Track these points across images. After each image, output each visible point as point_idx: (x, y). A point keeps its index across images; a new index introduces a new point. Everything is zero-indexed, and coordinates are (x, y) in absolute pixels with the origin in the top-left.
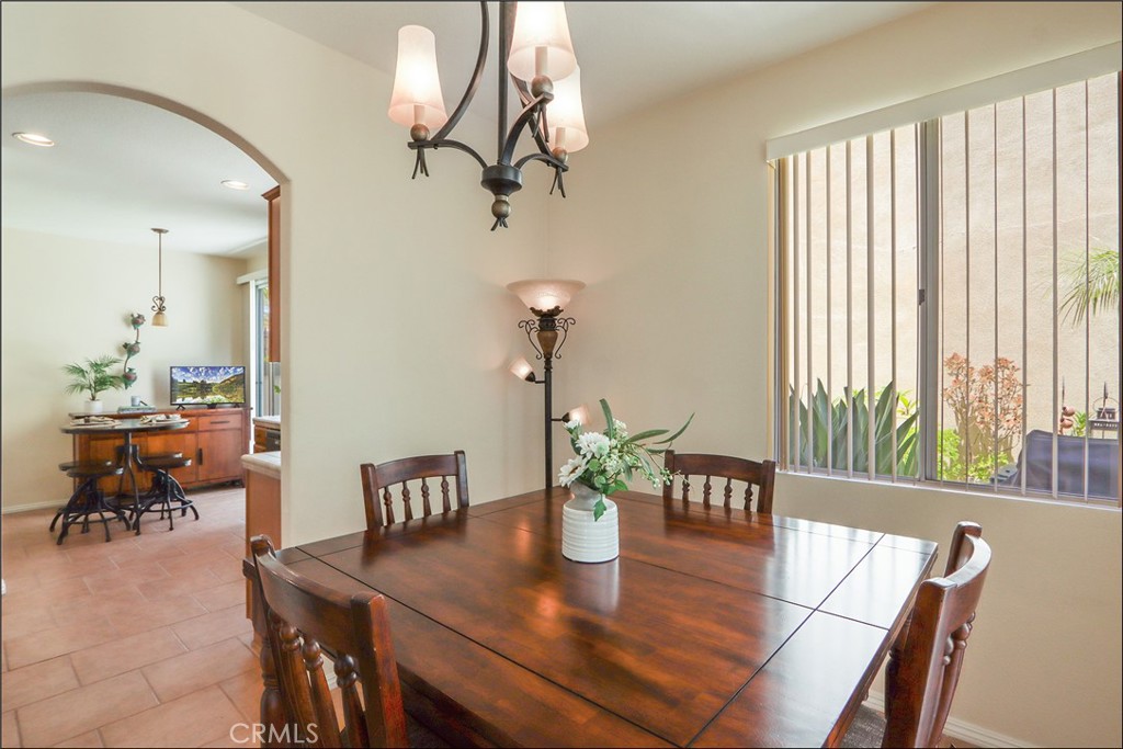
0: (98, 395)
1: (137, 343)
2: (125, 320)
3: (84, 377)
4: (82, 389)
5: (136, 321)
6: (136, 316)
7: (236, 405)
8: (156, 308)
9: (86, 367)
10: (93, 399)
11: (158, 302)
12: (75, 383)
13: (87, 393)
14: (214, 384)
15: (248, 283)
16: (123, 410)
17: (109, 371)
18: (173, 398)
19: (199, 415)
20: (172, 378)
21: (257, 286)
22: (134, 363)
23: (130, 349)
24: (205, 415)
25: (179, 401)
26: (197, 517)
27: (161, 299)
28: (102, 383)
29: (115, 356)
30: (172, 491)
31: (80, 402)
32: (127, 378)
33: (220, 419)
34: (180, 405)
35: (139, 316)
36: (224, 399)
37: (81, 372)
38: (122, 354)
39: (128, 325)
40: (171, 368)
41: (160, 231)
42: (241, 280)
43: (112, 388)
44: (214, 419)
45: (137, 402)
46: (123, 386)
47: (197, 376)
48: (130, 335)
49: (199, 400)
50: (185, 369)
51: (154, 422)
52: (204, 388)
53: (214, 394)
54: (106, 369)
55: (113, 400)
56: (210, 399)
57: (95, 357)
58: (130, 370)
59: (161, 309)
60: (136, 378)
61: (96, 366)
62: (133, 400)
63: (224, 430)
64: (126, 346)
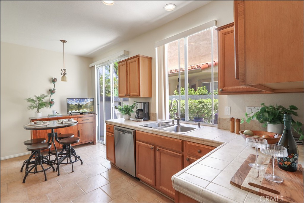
0: (40, 110)
1: (54, 89)
2: (50, 80)
3: (34, 103)
4: (33, 108)
5: (54, 81)
6: (54, 78)
7: (91, 113)
8: (63, 74)
9: (35, 99)
10: (38, 112)
11: (63, 71)
12: (30, 105)
13: (36, 110)
14: (83, 105)
15: (94, 66)
16: (50, 116)
17: (44, 100)
18: (68, 111)
19: (78, 118)
20: (67, 103)
21: (97, 68)
22: (53, 97)
23: (52, 92)
24: (80, 117)
25: (70, 112)
26: (82, 163)
27: (64, 70)
28: (41, 105)
29: (46, 94)
30: (72, 153)
31: (33, 113)
32: (51, 103)
33: (85, 119)
34: (71, 113)
35: (55, 79)
36: (87, 111)
37: (33, 100)
38: (48, 93)
39: (51, 82)
40: (67, 99)
41: (63, 41)
42: (91, 65)
43: (45, 108)
44: (83, 119)
45: (55, 113)
46: (49, 106)
47: (76, 102)
48: (51, 86)
49: (77, 111)
50: (72, 99)
51: (64, 122)
52: (79, 107)
53: (83, 109)
54: (43, 100)
55: (45, 112)
56: (81, 111)
57: (39, 94)
58: (52, 100)
59: (65, 74)
60: (54, 103)
61: (39, 99)
62: (53, 112)
63: (87, 123)
64: (50, 90)
